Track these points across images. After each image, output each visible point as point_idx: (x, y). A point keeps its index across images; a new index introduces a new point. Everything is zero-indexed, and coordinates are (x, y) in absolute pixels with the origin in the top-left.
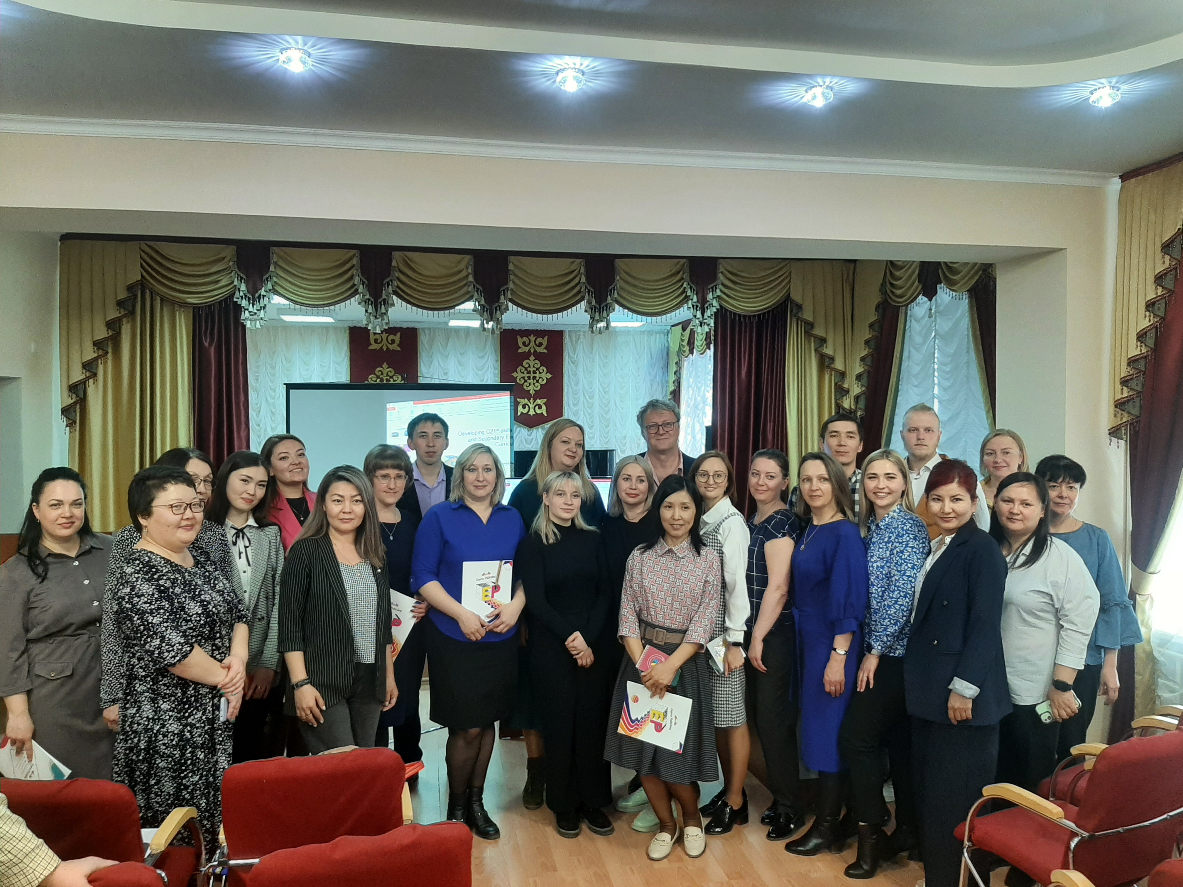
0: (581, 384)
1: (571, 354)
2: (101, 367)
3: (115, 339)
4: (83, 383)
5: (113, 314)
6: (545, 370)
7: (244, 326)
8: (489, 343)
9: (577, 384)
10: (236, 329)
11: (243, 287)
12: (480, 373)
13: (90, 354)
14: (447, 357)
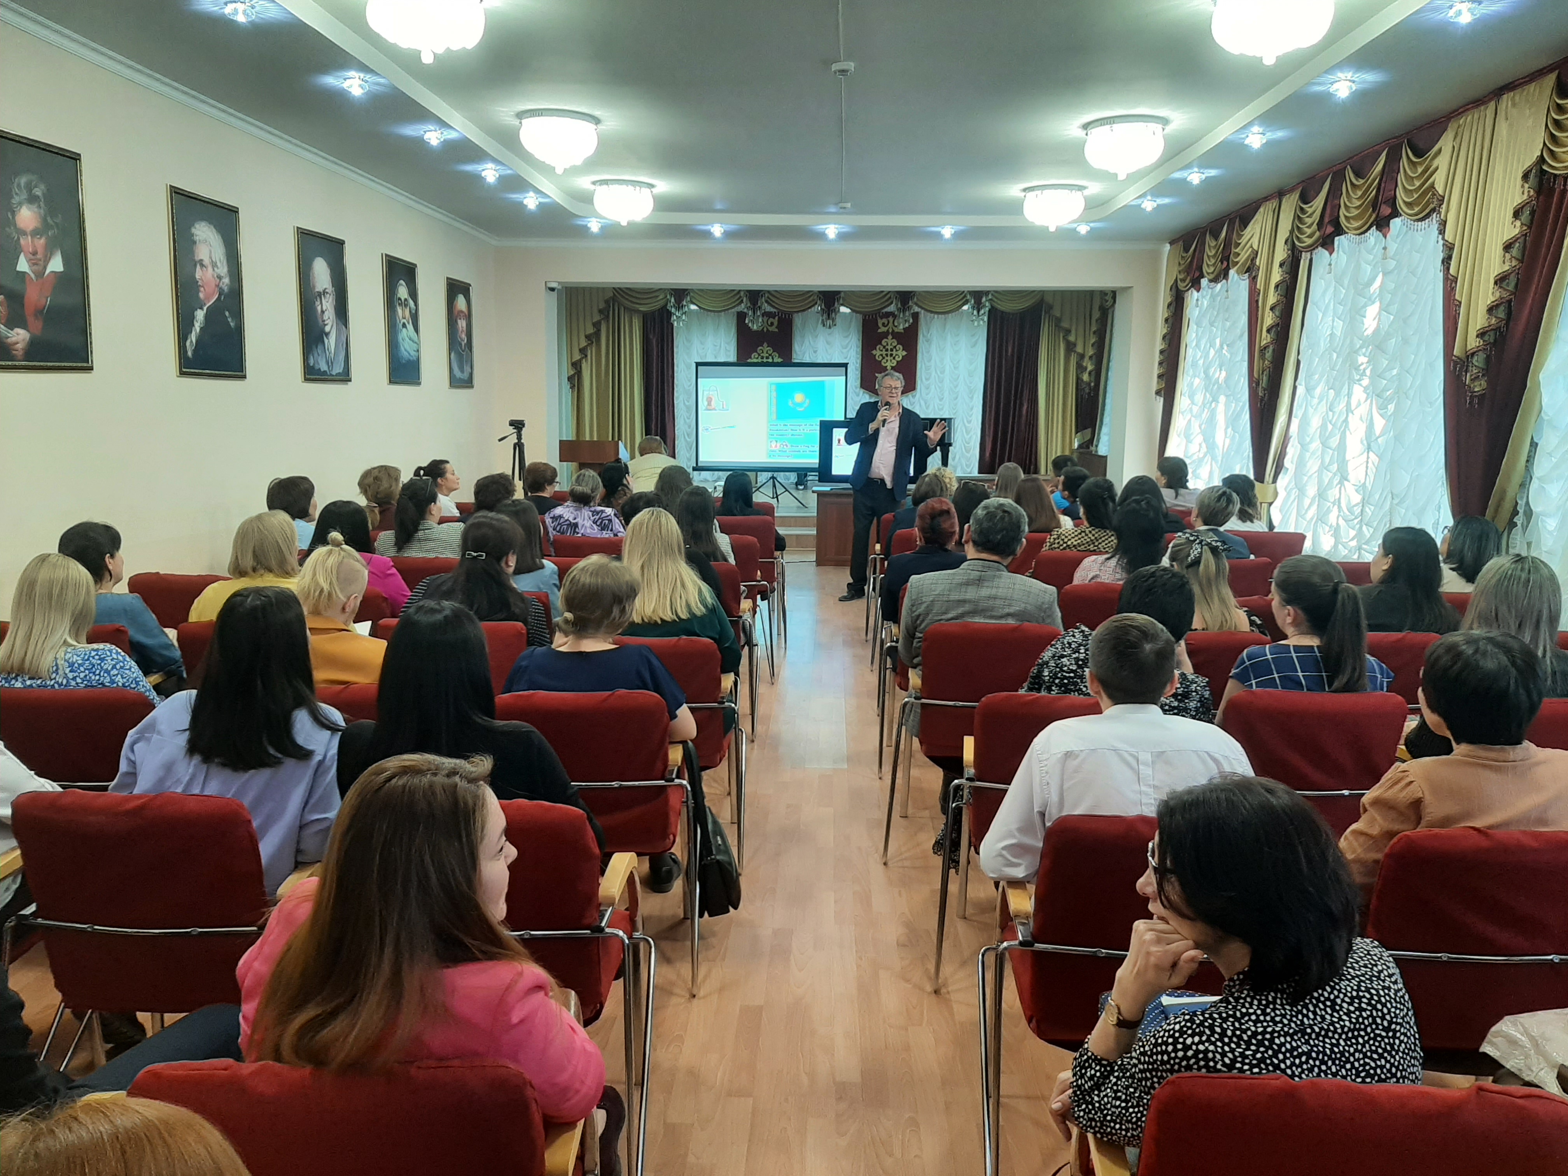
0: (933, 361)
1: (925, 334)
2: (589, 352)
3: (597, 334)
4: (580, 361)
5: (597, 318)
6: (901, 348)
7: (672, 325)
8: (853, 324)
9: (930, 361)
10: (667, 327)
11: (673, 300)
12: (844, 351)
13: (583, 343)
14: (816, 337)
